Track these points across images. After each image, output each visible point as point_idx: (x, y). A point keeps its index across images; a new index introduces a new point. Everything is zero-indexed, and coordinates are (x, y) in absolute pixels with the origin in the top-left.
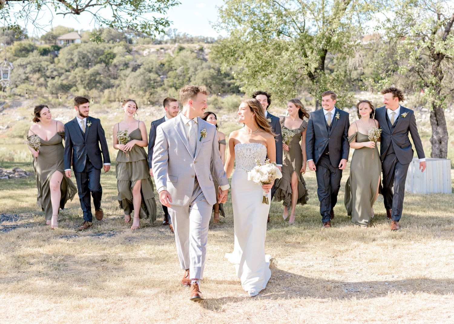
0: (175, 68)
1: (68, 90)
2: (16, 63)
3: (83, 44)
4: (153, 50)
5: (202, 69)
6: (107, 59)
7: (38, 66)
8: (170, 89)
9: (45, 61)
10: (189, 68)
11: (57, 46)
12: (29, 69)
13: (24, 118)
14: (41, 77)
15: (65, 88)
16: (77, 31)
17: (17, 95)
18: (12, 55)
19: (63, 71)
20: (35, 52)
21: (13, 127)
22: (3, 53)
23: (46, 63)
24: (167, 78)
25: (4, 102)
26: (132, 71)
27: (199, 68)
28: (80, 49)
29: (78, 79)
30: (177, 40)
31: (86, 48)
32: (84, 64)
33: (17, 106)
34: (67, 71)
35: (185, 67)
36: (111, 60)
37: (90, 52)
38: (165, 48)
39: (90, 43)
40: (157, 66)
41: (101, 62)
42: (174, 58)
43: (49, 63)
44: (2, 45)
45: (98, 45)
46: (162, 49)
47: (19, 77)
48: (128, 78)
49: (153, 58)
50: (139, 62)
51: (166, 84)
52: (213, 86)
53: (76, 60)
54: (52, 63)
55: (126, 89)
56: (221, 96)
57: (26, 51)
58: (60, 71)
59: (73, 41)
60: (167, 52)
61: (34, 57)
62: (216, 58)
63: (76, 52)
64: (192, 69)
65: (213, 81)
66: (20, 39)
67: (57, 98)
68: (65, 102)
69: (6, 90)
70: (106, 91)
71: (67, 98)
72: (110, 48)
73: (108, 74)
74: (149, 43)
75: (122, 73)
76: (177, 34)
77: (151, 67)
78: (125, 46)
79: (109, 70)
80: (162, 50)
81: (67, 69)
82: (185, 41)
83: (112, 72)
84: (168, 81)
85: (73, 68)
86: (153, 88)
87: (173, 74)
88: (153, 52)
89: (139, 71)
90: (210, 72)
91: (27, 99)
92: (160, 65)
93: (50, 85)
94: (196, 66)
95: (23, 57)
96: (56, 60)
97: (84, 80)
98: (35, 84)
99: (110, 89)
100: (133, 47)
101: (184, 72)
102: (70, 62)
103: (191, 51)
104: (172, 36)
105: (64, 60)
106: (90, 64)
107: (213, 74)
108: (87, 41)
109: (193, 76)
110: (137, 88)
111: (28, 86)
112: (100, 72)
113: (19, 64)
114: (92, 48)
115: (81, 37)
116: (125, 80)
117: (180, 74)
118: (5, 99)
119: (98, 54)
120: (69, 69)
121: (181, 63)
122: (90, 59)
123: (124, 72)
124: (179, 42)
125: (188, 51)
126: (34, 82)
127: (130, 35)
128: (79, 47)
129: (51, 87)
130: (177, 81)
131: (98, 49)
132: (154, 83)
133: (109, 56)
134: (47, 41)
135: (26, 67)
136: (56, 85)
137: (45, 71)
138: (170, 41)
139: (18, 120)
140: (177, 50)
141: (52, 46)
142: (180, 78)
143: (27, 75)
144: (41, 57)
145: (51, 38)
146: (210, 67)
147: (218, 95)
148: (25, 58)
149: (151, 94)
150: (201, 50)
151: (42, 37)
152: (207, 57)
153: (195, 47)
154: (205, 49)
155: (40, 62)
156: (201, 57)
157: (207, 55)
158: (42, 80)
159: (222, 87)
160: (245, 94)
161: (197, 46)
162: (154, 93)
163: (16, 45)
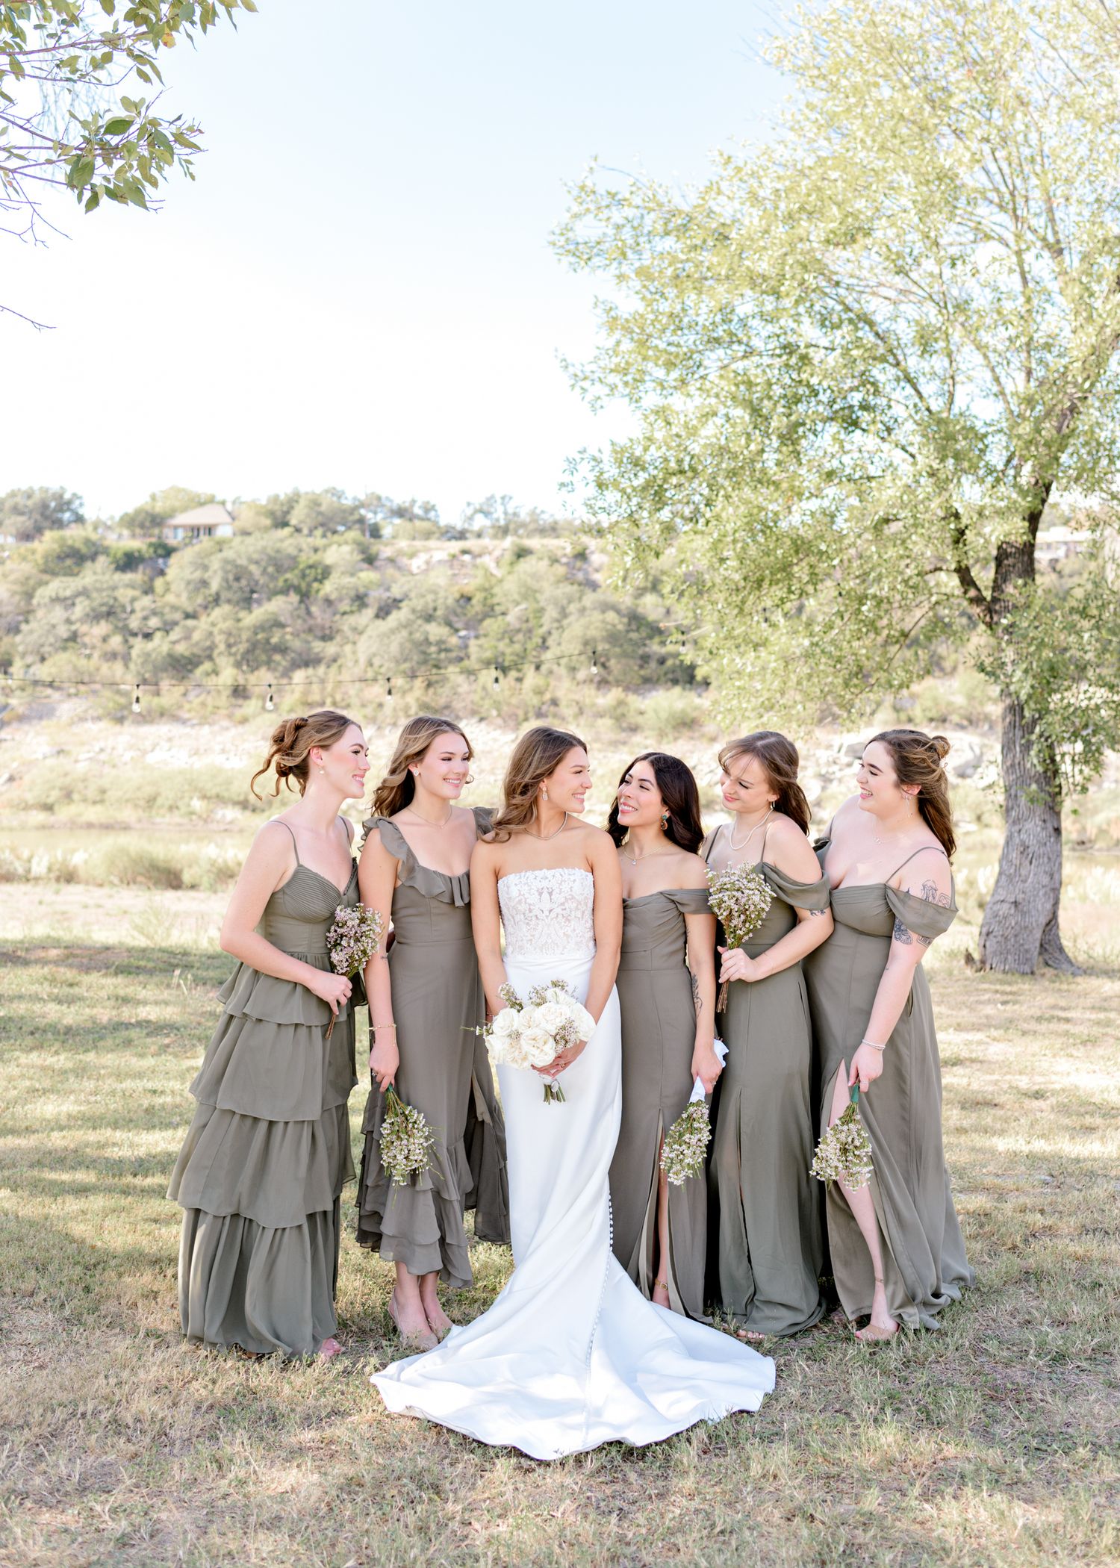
0: (502, 608)
1: (191, 671)
2: (43, 594)
3: (238, 539)
4: (439, 556)
5: (582, 611)
6: (304, 581)
7: (106, 600)
8: (484, 672)
9: (128, 586)
10: (541, 611)
11: (163, 546)
12: (81, 608)
13: (60, 752)
14: (112, 634)
15: (182, 666)
16: (223, 503)
17: (44, 685)
18: (34, 571)
19: (178, 616)
20: (102, 559)
21: (27, 779)
22: (9, 565)
23: (131, 593)
24: (477, 637)
25: (7, 706)
26: (377, 616)
27: (572, 608)
28: (228, 554)
29: (220, 640)
30: (512, 527)
31: (243, 551)
32: (238, 596)
33: (41, 718)
34: (188, 616)
35: (535, 606)
36: (315, 585)
37: (257, 563)
38: (476, 550)
39: (257, 534)
40: (450, 601)
41: (285, 591)
42: (501, 581)
43: (137, 593)
44: (10, 540)
45: (282, 540)
46: (464, 552)
47: (48, 633)
48: (364, 637)
49: (440, 578)
50: (396, 592)
51: (473, 657)
52: (612, 663)
53: (215, 585)
54: (146, 593)
55: (358, 671)
56: (635, 692)
57: (75, 558)
58: (168, 617)
59: (210, 530)
60: (479, 561)
61: (96, 574)
62: (624, 579)
63: (215, 563)
64: (552, 613)
65: (613, 648)
66: (59, 524)
67: (158, 694)
68: (180, 707)
69: (12, 670)
70: (299, 676)
71: (185, 695)
72: (316, 550)
73: (306, 627)
74: (428, 535)
75: (346, 624)
76: (510, 511)
77: (431, 605)
78: (359, 544)
79: (309, 613)
80: (467, 558)
81: (190, 609)
82: (536, 530)
83: (319, 621)
84: (480, 646)
85: (206, 608)
86: (437, 667)
87: (495, 627)
88: (440, 562)
89: (395, 618)
90: (603, 621)
91: (69, 696)
92: (458, 601)
93: (139, 656)
94: (565, 602)
95: (65, 575)
96: (159, 583)
97: (235, 644)
98: (96, 655)
99: (310, 671)
100: (382, 548)
101: (527, 621)
102: (197, 590)
103: (550, 558)
104: (495, 516)
105: (183, 585)
106: (255, 596)
107: (614, 626)
108: (250, 530)
109: (554, 632)
110: (388, 667)
111: (74, 658)
112: (282, 619)
113: (54, 595)
114: (264, 548)
115: (233, 519)
116: (354, 643)
117: (517, 626)
118: (7, 696)
119: (280, 569)
120: (195, 612)
121: (519, 593)
122: (257, 583)
123: (351, 620)
124: (516, 533)
125: (541, 559)
126: (94, 647)
127: (375, 513)
128: (225, 546)
129: (140, 661)
130: (508, 646)
131: (278, 551)
132: (440, 651)
133: (312, 573)
134: (138, 531)
135: (73, 604)
136: (154, 656)
137: (124, 616)
138: (491, 531)
139: (40, 757)
140: (509, 557)
141: (151, 545)
142: (515, 639)
143: (73, 628)
144: (119, 577)
145: (148, 524)
146: (605, 607)
147: (627, 689)
148: (70, 579)
149: (429, 685)
150: (581, 556)
151: (122, 519)
152: (597, 577)
153: (563, 548)
154: (592, 553)
155: (114, 588)
156: (580, 576)
157: (597, 571)
158: (116, 641)
159: (641, 667)
160: (711, 687)
161: (568, 545)
162: (437, 682)
163: (49, 541)
